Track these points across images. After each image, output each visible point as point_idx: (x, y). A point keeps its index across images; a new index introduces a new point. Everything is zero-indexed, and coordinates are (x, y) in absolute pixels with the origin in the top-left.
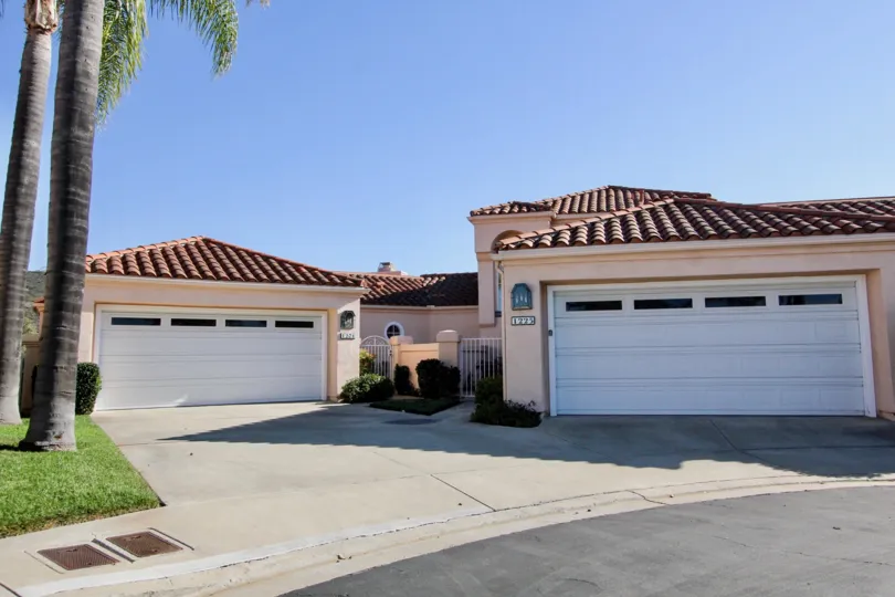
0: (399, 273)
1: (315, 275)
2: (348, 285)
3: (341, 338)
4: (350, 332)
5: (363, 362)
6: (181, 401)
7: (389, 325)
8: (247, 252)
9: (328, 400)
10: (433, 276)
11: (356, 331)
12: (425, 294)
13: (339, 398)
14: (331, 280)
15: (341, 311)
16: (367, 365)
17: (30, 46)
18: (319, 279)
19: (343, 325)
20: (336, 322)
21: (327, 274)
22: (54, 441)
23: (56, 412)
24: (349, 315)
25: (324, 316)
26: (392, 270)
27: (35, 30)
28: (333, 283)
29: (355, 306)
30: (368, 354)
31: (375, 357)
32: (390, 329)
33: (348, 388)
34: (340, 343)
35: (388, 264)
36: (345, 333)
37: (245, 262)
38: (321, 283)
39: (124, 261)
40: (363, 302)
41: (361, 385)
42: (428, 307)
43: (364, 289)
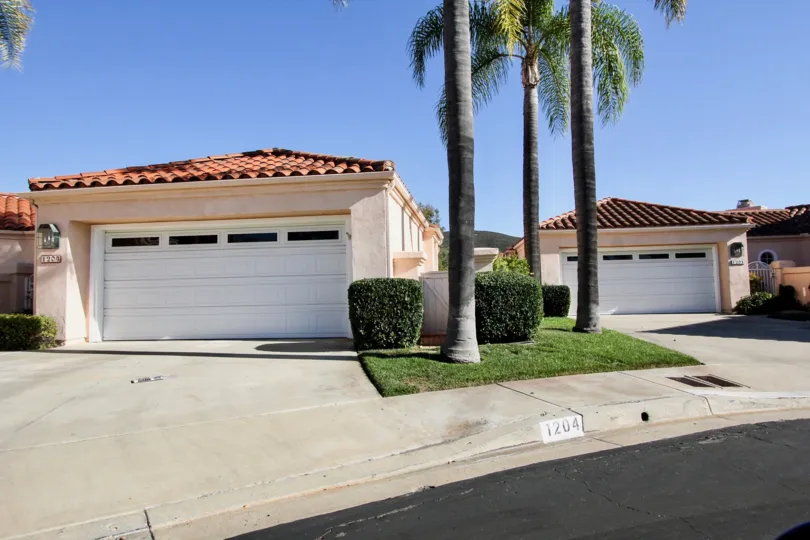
0: (759, 208)
1: (705, 217)
2: (735, 222)
3: (731, 264)
4: (740, 259)
5: (751, 282)
6: (614, 311)
7: (762, 252)
8: (645, 204)
9: (723, 312)
10: (800, 208)
11: (744, 258)
12: (796, 224)
13: (734, 310)
14: (720, 219)
15: (730, 243)
16: (755, 285)
17: (528, 97)
18: (709, 219)
19: (733, 254)
20: (726, 252)
21: (715, 215)
22: (593, 328)
23: (593, 311)
24: (738, 246)
25: (714, 249)
26: (751, 205)
27: (528, 87)
28: (722, 222)
29: (742, 239)
30: (755, 276)
31: (762, 278)
32: (764, 256)
33: (742, 303)
34: (731, 268)
35: (747, 201)
36: (735, 260)
37: (647, 212)
38: (712, 222)
39: (563, 221)
40: (749, 234)
41: (754, 301)
42: (801, 235)
43: (749, 224)
